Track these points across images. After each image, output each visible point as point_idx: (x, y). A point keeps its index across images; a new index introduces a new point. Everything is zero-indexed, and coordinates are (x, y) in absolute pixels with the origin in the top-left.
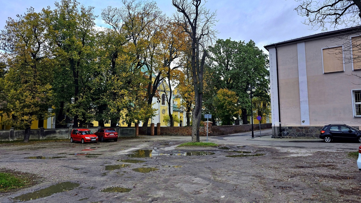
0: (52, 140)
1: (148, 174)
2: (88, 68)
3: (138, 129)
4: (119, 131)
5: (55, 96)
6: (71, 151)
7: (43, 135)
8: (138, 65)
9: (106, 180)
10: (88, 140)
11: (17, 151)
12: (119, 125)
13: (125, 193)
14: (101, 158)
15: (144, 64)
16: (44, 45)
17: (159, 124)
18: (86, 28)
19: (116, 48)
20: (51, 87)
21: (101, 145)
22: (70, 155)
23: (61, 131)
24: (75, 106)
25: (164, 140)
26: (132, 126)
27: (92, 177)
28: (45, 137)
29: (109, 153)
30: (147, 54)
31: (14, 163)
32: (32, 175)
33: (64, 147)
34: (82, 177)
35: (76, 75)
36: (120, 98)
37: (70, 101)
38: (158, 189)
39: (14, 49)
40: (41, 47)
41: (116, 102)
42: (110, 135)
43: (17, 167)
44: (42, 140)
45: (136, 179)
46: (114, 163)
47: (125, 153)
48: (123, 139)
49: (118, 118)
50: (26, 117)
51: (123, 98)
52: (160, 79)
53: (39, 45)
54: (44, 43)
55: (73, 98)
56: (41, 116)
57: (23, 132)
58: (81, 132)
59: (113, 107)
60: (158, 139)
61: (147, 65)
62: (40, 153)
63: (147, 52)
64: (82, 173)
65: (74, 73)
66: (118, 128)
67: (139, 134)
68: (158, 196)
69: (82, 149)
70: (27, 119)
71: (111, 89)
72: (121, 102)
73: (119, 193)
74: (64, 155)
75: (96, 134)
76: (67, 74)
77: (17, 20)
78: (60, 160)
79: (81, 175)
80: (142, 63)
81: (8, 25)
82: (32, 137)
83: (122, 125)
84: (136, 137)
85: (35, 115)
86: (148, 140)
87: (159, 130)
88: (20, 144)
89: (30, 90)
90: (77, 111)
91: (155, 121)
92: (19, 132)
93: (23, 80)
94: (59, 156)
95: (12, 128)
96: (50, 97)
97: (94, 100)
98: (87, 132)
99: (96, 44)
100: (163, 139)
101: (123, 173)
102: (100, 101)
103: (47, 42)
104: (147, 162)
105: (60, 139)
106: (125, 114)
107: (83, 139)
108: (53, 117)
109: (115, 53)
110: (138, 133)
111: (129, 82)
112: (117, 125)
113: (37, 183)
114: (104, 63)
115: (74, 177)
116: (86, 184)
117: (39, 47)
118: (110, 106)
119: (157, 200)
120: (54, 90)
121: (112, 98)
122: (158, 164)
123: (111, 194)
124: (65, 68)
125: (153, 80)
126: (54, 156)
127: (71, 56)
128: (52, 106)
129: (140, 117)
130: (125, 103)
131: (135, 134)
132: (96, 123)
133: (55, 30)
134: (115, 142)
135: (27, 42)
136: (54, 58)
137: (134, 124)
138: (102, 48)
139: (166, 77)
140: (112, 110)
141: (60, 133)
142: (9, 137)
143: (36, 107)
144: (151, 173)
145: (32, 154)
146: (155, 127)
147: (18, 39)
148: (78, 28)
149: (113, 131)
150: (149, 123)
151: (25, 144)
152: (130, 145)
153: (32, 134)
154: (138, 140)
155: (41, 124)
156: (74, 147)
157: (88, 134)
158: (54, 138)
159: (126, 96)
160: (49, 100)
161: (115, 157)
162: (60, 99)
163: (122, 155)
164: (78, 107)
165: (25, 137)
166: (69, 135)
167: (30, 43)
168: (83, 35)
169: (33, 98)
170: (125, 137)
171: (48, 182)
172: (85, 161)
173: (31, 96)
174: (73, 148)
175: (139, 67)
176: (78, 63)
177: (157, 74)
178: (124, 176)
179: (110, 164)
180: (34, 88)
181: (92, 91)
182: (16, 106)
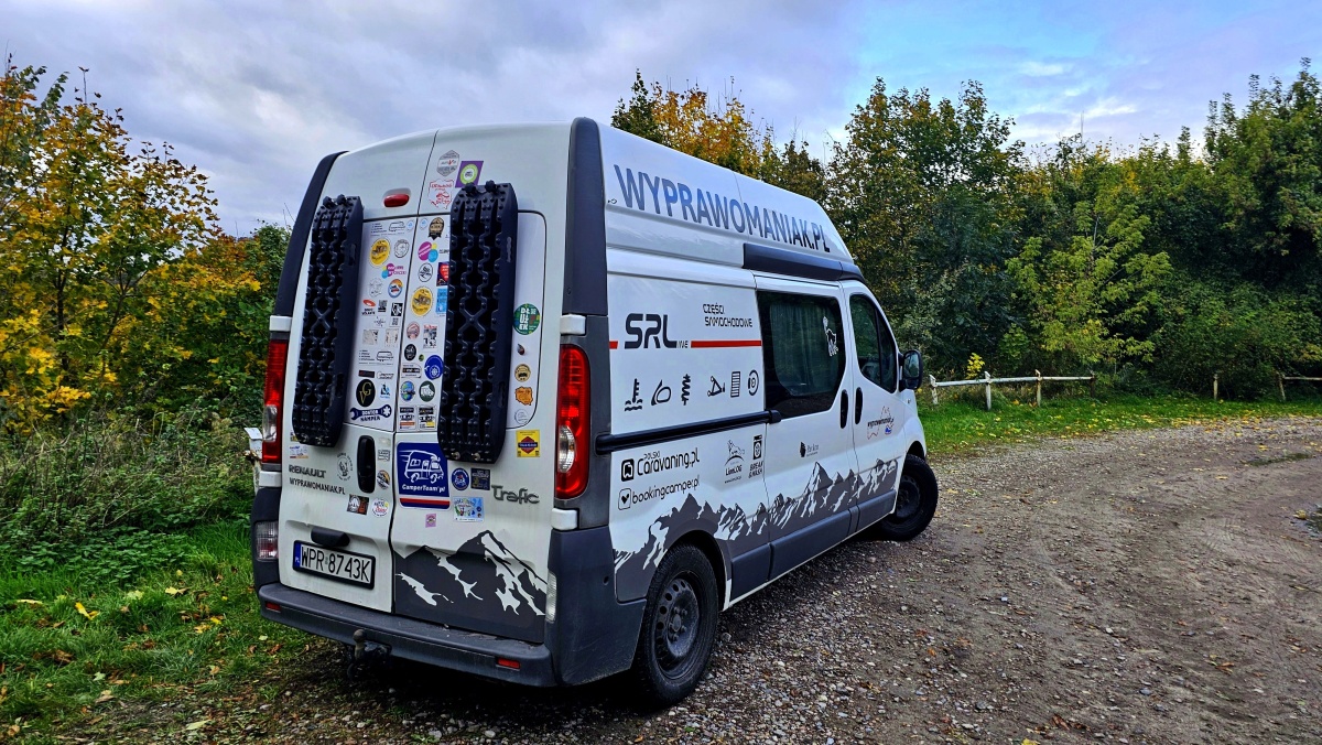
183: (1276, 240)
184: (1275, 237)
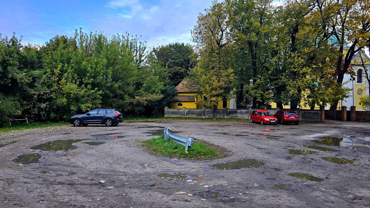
0: (234, 119)
1: (344, 166)
2: (265, 49)
3: (323, 112)
4: (301, 113)
5: (236, 79)
6: (252, 131)
7: (227, 115)
8: (325, 36)
9: (292, 164)
10: (267, 121)
11: (209, 127)
12: (300, 108)
13: (316, 182)
14: (283, 141)
15: (332, 33)
16: (226, 32)
17: (353, 108)
18: (263, 7)
19: (296, 21)
20: (232, 71)
21: (281, 127)
22: (252, 134)
23: (241, 111)
24: (254, 88)
25: (363, 128)
26: (315, 109)
27: (276, 158)
28: (229, 116)
29: (292, 137)
30: (336, 21)
31: (208, 136)
32: (222, 148)
33: (245, 126)
34: (266, 157)
35: (254, 57)
36: (301, 77)
37: (249, 83)
38: (361, 187)
39: (204, 39)
40: (224, 35)
41: (297, 82)
42: (291, 117)
43: (211, 140)
44: (226, 119)
45: (328, 169)
46: (297, 148)
47: (310, 138)
48: (306, 123)
49: (298, 100)
50: (214, 99)
51: (305, 77)
52: (355, 50)
53: (222, 33)
54: (226, 30)
55: (251, 80)
56: (225, 98)
57: (212, 111)
58: (260, 113)
59: (293, 87)
60: (353, 125)
61: (336, 34)
62: (226, 130)
63: (336, 18)
64: (265, 153)
65: (253, 55)
66: (299, 110)
67: (325, 118)
68: (362, 195)
69: (262, 130)
70: (214, 100)
71: (290, 68)
72: (303, 82)
73: (309, 181)
74: (246, 134)
75: (275, 116)
76: (246, 57)
77: (205, 13)
78: (244, 138)
79: (265, 155)
80: (329, 34)
81: (199, 19)
82: (219, 116)
83: (304, 108)
84: (321, 122)
85: (220, 97)
86: (339, 126)
87: (354, 115)
88: (210, 121)
89: (217, 75)
90: (255, 93)
91: (347, 103)
92: (209, 111)
93: (211, 66)
94: (242, 134)
95: (204, 107)
96: (232, 80)
97: (271, 80)
98: (266, 114)
99: (274, 22)
100: (360, 126)
101: (310, 160)
102: (279, 81)
103: (229, 29)
104: (340, 152)
105: (241, 119)
106: (308, 95)
107: (262, 120)
108: (234, 99)
109: (296, 27)
110: (323, 117)
111: (312, 58)
112: (298, 107)
113: (227, 156)
114: (283, 41)
115: (259, 156)
116: (271, 164)
117: (223, 34)
118: (290, 86)
119: (361, 200)
120: (235, 73)
121: (292, 78)
122: (357, 157)
123: (299, 180)
124: (244, 52)
125: (345, 53)
126: (238, 134)
127: (250, 38)
128: (233, 88)
129: (327, 98)
130: (307, 82)
131: (320, 118)
132: (274, 105)
133: (235, 15)
134: (297, 126)
135: (213, 32)
136: (235, 43)
137: (319, 107)
138: (280, 25)
139: (365, 47)
140: (292, 91)
141: (241, 113)
142: (203, 115)
143: (221, 89)
144: (347, 165)
145: (220, 130)
146: (347, 111)
147: (206, 31)
148: (255, 9)
149: (293, 114)
150: (339, 106)
151: (214, 121)
152: (314, 130)
153: (218, 113)
154: (324, 125)
155: (225, 105)
156: (254, 127)
157: (267, 115)
158: (236, 118)
159: (308, 74)
160: (231, 82)
161: (299, 141)
162: (240, 81)
163: (306, 140)
164: (256, 88)
165: (214, 115)
166: (249, 116)
167: (215, 33)
168: (261, 15)
169: (219, 81)
170: (308, 121)
171: (236, 157)
172: (266, 141)
173: (217, 80)
174: (254, 129)
175: (325, 38)
176: (256, 44)
177: (350, 45)
178: (311, 163)
179: (293, 149)
180: (219, 72)
181: (270, 72)
182: (206, 90)
183: (8, 81)
184: (7, 80)
